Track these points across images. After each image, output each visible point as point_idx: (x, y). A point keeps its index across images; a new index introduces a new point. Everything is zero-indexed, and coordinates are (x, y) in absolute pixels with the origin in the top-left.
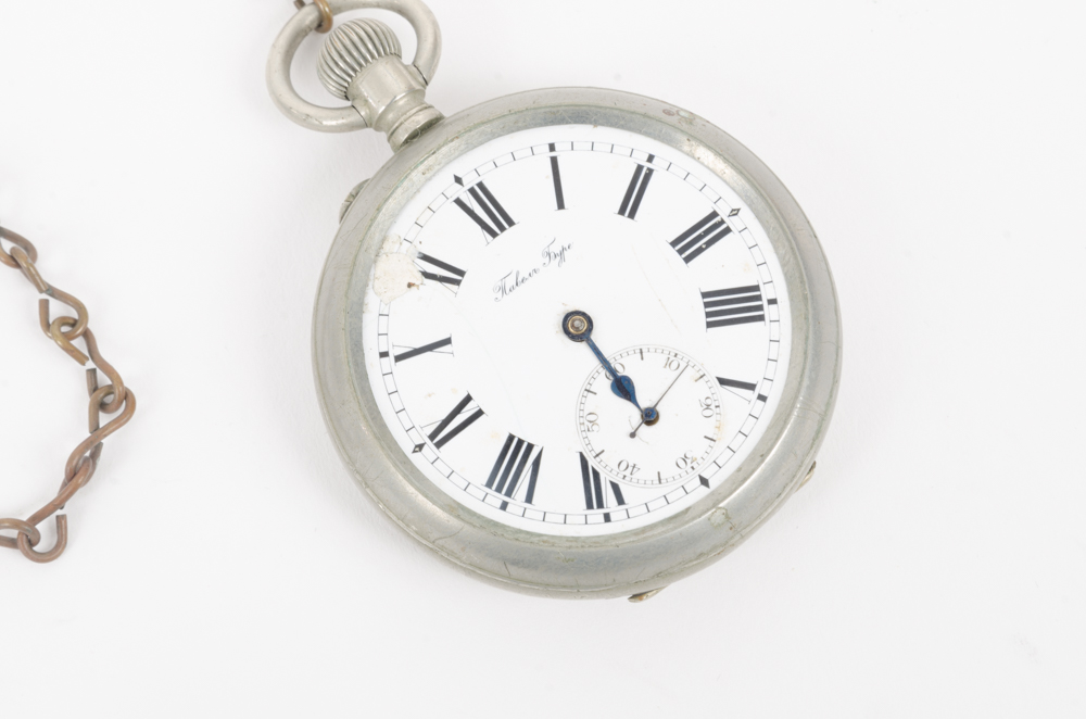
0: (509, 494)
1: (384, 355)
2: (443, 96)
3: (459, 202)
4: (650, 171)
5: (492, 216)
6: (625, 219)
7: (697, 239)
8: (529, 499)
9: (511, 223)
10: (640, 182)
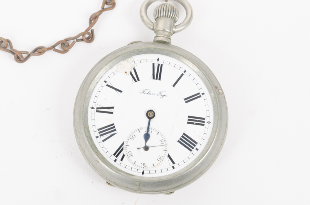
0: (101, 136)
1: (105, 82)
2: (175, 40)
3: (153, 64)
4: (200, 96)
5: (157, 74)
6: (184, 101)
7: (194, 120)
8: (104, 141)
9: (160, 79)
10: (196, 96)
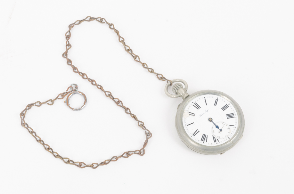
0: (204, 141)
1: (186, 125)
2: (189, 92)
3: (193, 105)
4: (218, 100)
5: (198, 107)
6: (215, 106)
7: (225, 108)
8: (207, 142)
9: (200, 107)
10: (216, 101)
